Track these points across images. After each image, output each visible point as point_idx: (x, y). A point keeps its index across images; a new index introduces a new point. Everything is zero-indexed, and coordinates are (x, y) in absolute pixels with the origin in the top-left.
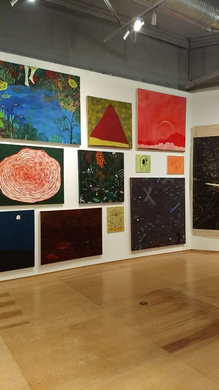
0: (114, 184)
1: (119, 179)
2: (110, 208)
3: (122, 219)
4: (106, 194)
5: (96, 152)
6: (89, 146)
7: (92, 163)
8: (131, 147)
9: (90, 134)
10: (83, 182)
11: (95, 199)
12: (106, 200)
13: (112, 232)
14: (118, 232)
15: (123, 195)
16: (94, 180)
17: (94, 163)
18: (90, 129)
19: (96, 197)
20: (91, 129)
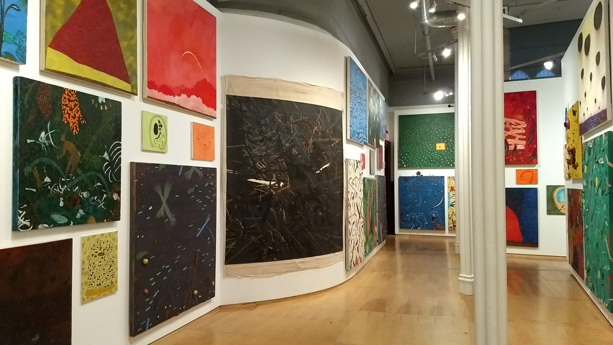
0: (100, 176)
1: (111, 163)
2: (88, 238)
3: (113, 262)
4: (82, 203)
5: (62, 90)
6: (46, 71)
7: (51, 118)
8: (134, 91)
9: (50, 40)
10: (28, 169)
11: (56, 217)
12: (82, 217)
13: (92, 299)
14: (105, 296)
15: (117, 204)
16: (55, 165)
17: (57, 119)
18: (49, 27)
19: (58, 210)
20: (53, 27)
